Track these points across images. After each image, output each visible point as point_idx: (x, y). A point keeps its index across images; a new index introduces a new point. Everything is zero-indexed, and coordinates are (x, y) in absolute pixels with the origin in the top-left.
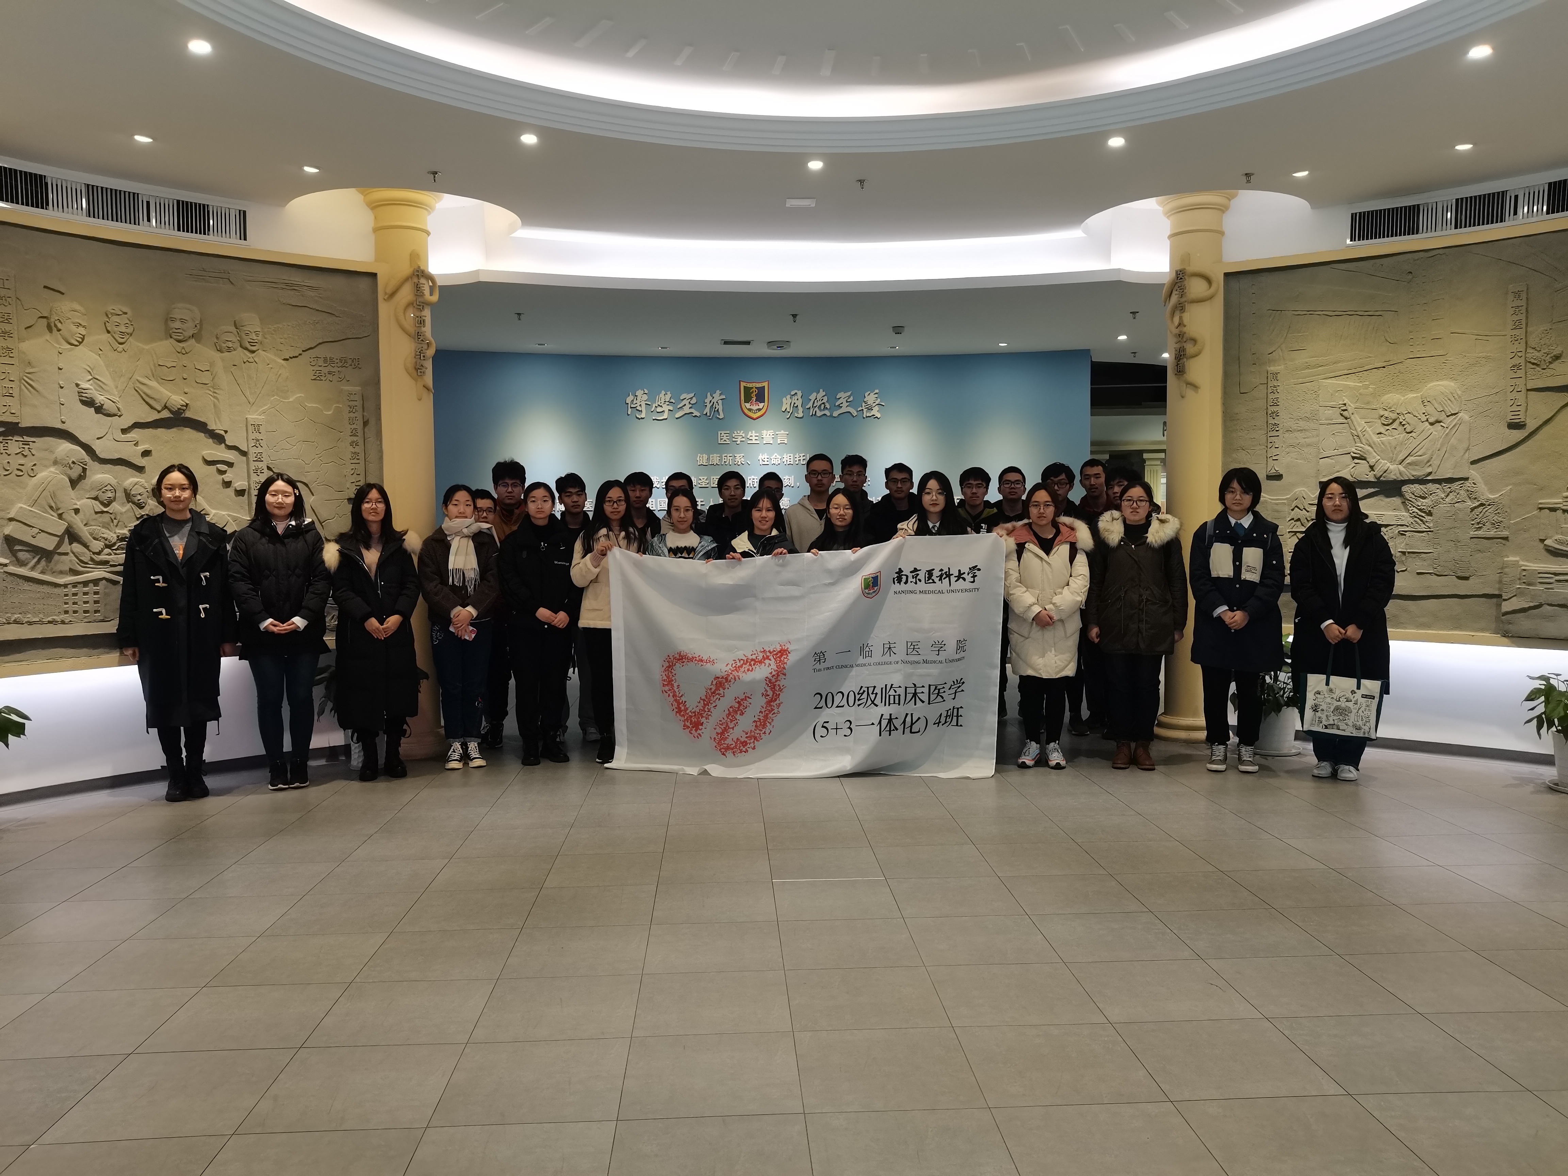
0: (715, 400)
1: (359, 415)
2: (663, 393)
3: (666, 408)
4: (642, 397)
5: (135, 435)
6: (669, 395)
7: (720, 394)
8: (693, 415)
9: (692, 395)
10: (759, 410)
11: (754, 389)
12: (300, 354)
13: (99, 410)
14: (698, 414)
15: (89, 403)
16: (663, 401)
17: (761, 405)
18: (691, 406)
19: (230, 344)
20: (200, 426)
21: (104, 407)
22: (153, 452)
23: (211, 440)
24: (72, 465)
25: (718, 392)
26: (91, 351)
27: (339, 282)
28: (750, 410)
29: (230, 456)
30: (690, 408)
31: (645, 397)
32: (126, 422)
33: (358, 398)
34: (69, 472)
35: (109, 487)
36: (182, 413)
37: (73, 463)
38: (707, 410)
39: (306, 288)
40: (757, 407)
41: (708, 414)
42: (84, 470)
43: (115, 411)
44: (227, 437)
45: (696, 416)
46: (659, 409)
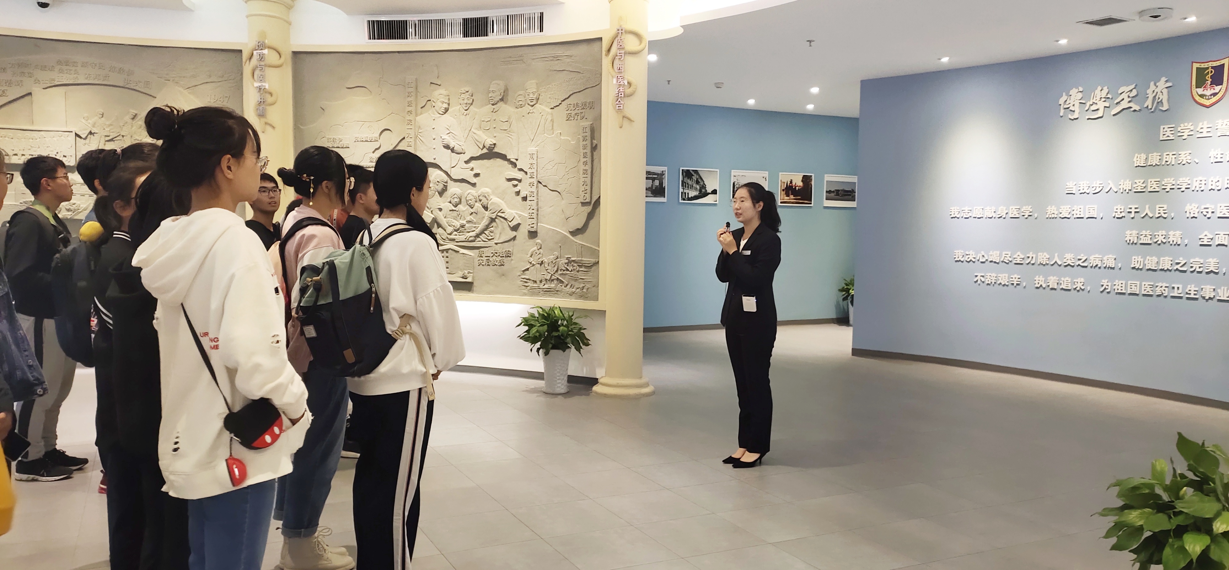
0: (1159, 90)
1: (588, 143)
2: (1099, 88)
3: (1101, 105)
4: (1075, 95)
5: (473, 164)
6: (1106, 90)
7: (1167, 81)
8: (1132, 109)
9: (1133, 86)
10: (1215, 94)
11: (1210, 70)
12: (560, 104)
13: (453, 150)
14: (1137, 108)
15: (447, 147)
16: (1098, 98)
17: (1217, 88)
18: (1130, 99)
19: (521, 103)
20: (503, 157)
21: (455, 149)
22: (481, 175)
23: (510, 166)
24: (438, 183)
25: (1164, 79)
26: (451, 116)
27: (583, 48)
28: (1202, 96)
29: (519, 175)
30: (1129, 102)
31: (1080, 95)
32: (467, 157)
33: (588, 130)
34: (437, 187)
35: (455, 196)
36: (493, 150)
37: (438, 182)
38: (1149, 103)
39: (565, 57)
40: (1212, 91)
41: (1150, 107)
42: (446, 187)
43: (460, 151)
44: (517, 163)
45: (1135, 111)
46: (1094, 107)
